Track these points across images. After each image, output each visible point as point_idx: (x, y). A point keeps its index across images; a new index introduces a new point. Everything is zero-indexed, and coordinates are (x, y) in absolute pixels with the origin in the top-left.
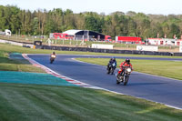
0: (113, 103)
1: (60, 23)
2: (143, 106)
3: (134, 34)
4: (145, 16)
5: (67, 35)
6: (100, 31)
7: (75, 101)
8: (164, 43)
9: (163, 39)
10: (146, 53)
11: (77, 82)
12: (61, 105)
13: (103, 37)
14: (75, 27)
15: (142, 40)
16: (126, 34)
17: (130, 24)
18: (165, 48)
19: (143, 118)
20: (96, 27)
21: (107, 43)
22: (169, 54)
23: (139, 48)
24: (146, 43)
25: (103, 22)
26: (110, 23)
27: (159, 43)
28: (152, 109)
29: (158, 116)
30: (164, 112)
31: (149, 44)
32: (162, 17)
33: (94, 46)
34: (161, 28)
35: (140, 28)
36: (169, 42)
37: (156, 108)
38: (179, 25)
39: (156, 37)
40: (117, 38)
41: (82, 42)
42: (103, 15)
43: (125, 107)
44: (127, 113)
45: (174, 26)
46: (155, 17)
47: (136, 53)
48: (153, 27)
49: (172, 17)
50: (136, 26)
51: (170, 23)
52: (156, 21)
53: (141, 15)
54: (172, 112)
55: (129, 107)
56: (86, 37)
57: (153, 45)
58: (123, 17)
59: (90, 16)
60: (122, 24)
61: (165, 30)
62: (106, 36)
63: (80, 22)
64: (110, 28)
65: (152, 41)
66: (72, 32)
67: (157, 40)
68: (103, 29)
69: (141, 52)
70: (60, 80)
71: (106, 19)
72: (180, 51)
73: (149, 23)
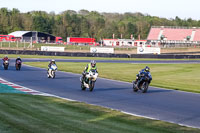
0: (64, 111)
2: (97, 114)
3: (87, 35)
4: (99, 15)
5: (13, 38)
6: (50, 32)
7: (21, 110)
8: (121, 44)
9: (119, 40)
10: (101, 55)
11: (25, 89)
12: (6, 115)
13: (53, 39)
14: (22, 29)
15: (96, 41)
16: (79, 35)
17: (83, 24)
18: (122, 49)
19: (97, 127)
21: (58, 45)
22: (126, 56)
23: (93, 50)
24: (100, 44)
25: (53, 22)
26: (60, 23)
27: (115, 44)
28: (107, 116)
29: (114, 124)
30: (120, 120)
31: (104, 46)
32: (117, 16)
33: (43, 48)
34: (116, 28)
35: (93, 28)
36: (126, 42)
37: (111, 115)
39: (111, 38)
40: (68, 39)
41: (31, 45)
42: (53, 14)
43: (77, 114)
45: (130, 25)
46: (110, 15)
47: (89, 55)
48: (108, 27)
49: (128, 15)
50: (89, 26)
51: (126, 22)
52: (111, 20)
53: (95, 13)
54: (128, 119)
55: (82, 115)
56: (34, 39)
57: (109, 46)
58: (75, 16)
59: (38, 15)
60: (74, 25)
61: (121, 30)
62: (57, 38)
63: (27, 22)
64: (61, 29)
65: (107, 42)
66: (19, 34)
67: (112, 41)
68: (53, 30)
69: (95, 55)
70: (6, 87)
71: (56, 19)
72: (139, 53)
73: (103, 22)
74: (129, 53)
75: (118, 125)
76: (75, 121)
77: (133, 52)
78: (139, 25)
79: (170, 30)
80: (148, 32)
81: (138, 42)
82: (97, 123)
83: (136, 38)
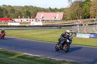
2: (13, 55)
3: (6, 17)
4: (12, 7)
8: (23, 21)
9: (22, 19)
10: (13, 26)
15: (11, 20)
16: (2, 17)
18: (23, 23)
19: (12, 61)
22: (25, 27)
24: (13, 21)
27: (20, 21)
28: (17, 56)
29: (20, 59)
30: (23, 57)
31: (15, 22)
32: (21, 7)
34: (20, 13)
35: (9, 13)
37: (19, 55)
38: (30, 11)
39: (18, 18)
44: (4, 59)
45: (27, 12)
46: (17, 7)
47: (8, 26)
48: (16, 13)
49: (26, 7)
50: (7, 13)
52: (18, 9)
53: (10, 6)
54: (27, 57)
55: (4, 56)
57: (17, 22)
61: (23, 14)
65: (16, 20)
69: (11, 26)
72: (32, 25)
73: (14, 10)
74: (27, 25)
77: (29, 25)
78: (31, 11)
79: (46, 14)
80: (36, 15)
81: (31, 20)
82: (12, 59)
83: (30, 18)
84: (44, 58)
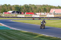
0: (25, 35)
1: (6, 9)
3: (31, 12)
5: (9, 13)
6: (20, 11)
7: (12, 35)
8: (42, 14)
9: (41, 13)
10: (36, 18)
11: (13, 28)
14: (12, 10)
15: (34, 13)
16: (29, 12)
17: (30, 8)
18: (42, 16)
20: (18, 10)
21: (23, 15)
23: (33, 16)
25: (21, 8)
26: (23, 8)
27: (40, 14)
28: (38, 36)
29: (40, 38)
30: (42, 37)
32: (40, 6)
33: (18, 16)
34: (40, 9)
35: (33, 9)
36: (43, 14)
39: (39, 12)
40: (26, 13)
41: (14, 15)
42: (21, 6)
43: (29, 36)
45: (44, 8)
47: (32, 18)
48: (37, 9)
50: (32, 9)
51: (43, 8)
52: (38, 7)
53: (34, 5)
56: (15, 13)
58: (27, 6)
59: (16, 6)
60: (27, 9)
61: (42, 10)
62: (22, 13)
63: (13, 8)
64: (23, 10)
65: (37, 14)
66: (11, 12)
67: (39, 13)
70: (7, 28)
71: (22, 7)
72: (47, 17)
73: (36, 8)
74: (44, 17)
75: (42, 39)
76: (29, 38)
77: (45, 17)
78: (47, 8)
80: (50, 10)
81: (47, 14)
82: (35, 38)
83: (46, 12)
84: (55, 37)
